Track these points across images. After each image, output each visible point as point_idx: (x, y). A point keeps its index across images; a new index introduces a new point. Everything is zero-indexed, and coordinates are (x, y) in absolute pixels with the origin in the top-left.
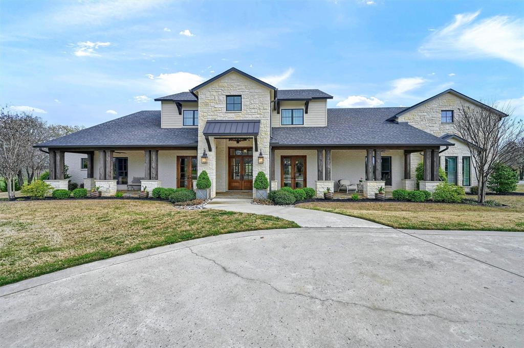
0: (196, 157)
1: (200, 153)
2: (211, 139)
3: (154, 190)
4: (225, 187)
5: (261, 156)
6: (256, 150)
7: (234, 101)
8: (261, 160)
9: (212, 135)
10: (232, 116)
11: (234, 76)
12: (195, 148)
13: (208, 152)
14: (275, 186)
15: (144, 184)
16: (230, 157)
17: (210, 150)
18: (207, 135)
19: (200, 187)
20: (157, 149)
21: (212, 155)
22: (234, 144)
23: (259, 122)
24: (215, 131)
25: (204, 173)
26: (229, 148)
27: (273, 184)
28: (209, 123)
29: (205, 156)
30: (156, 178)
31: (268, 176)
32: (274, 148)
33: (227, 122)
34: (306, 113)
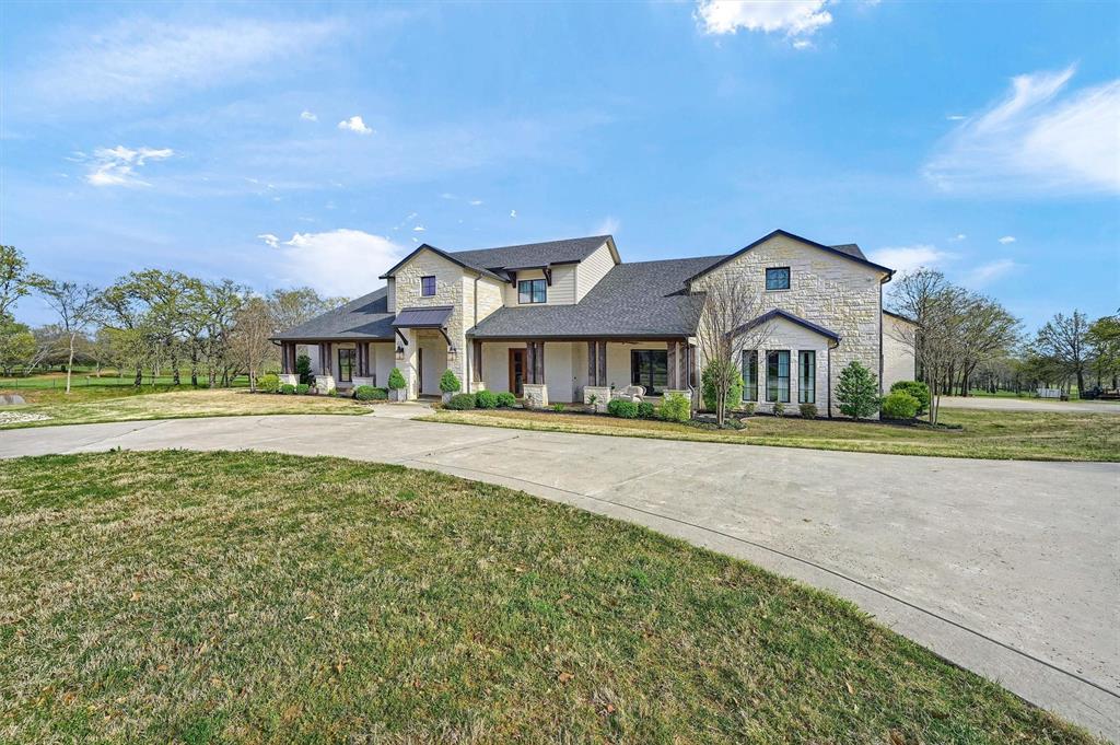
2: (406, 330)
5: (452, 352)
6: (449, 344)
7: (429, 285)
8: (452, 356)
10: (427, 303)
13: (403, 346)
17: (406, 343)
19: (390, 386)
20: (365, 342)
21: (409, 350)
23: (451, 308)
25: (396, 371)
28: (403, 311)
29: (401, 351)
31: (464, 377)
32: (475, 341)
33: (423, 310)
34: (550, 284)
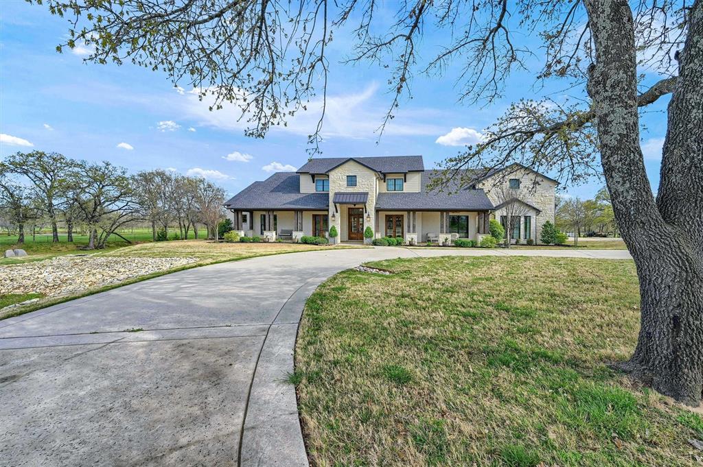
0: (327, 216)
1: (330, 214)
2: (338, 205)
3: (302, 238)
4: (346, 238)
5: (368, 216)
6: (366, 212)
7: (352, 180)
8: (368, 219)
9: (338, 203)
10: (351, 190)
11: (351, 163)
12: (328, 210)
13: (335, 213)
14: (378, 236)
15: (294, 234)
16: (350, 215)
17: (337, 212)
18: (335, 203)
19: (331, 235)
20: (301, 210)
21: (338, 215)
22: (352, 206)
23: (367, 194)
24: (341, 199)
25: (333, 227)
26: (349, 208)
27: (377, 235)
28: (336, 194)
29: (334, 216)
30: (301, 230)
31: (373, 230)
32: (377, 211)
33: (347, 194)
34: (405, 182)
